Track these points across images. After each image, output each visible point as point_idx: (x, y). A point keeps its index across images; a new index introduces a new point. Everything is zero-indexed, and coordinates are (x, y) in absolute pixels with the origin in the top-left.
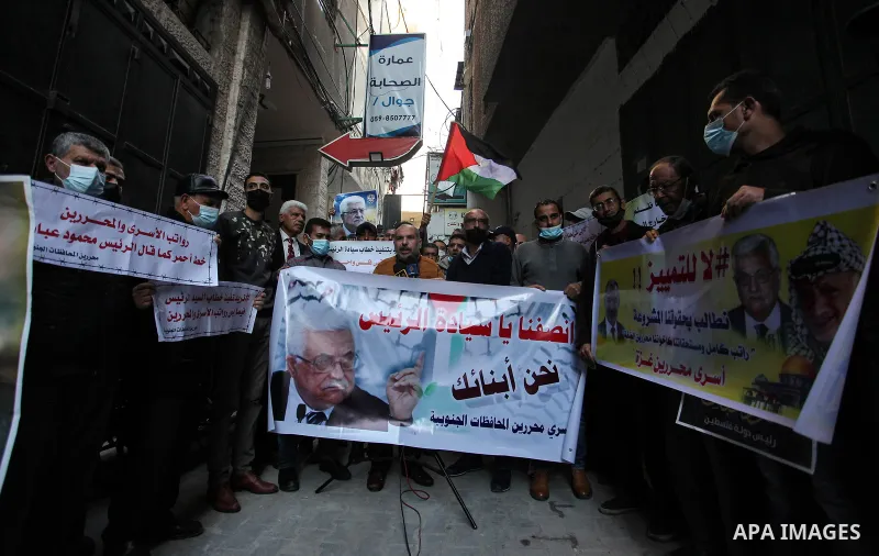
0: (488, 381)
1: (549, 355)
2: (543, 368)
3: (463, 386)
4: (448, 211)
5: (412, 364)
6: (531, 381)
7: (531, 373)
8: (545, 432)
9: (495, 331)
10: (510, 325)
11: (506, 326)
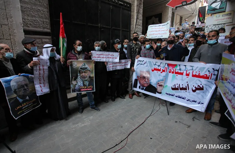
0: (181, 87)
1: (201, 82)
2: (198, 86)
3: (174, 87)
5: (163, 80)
6: (194, 89)
7: (194, 87)
8: (197, 102)
9: (185, 74)
10: (189, 73)
11: (188, 73)
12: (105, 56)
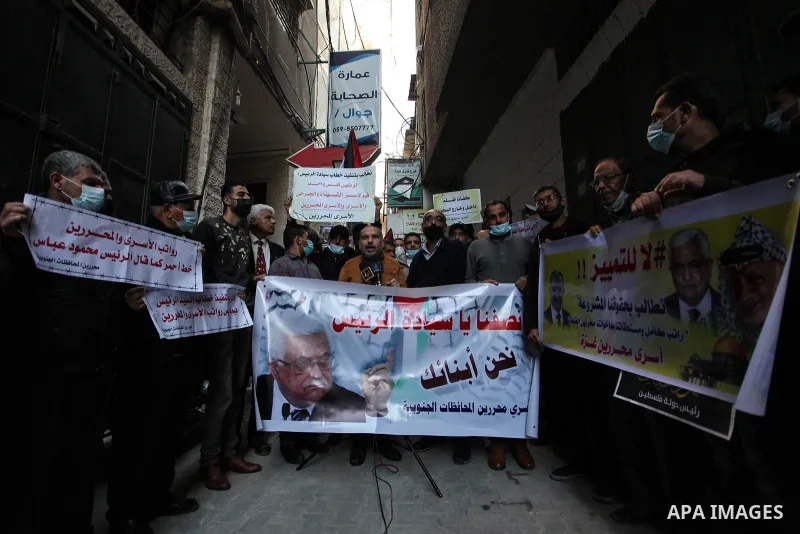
0: (453, 370)
1: (506, 342)
2: (502, 355)
3: (430, 377)
4: (406, 212)
5: (383, 360)
6: (491, 367)
7: (491, 359)
8: (508, 411)
9: (456, 324)
10: (469, 318)
11: (465, 320)
12: (125, 251)
